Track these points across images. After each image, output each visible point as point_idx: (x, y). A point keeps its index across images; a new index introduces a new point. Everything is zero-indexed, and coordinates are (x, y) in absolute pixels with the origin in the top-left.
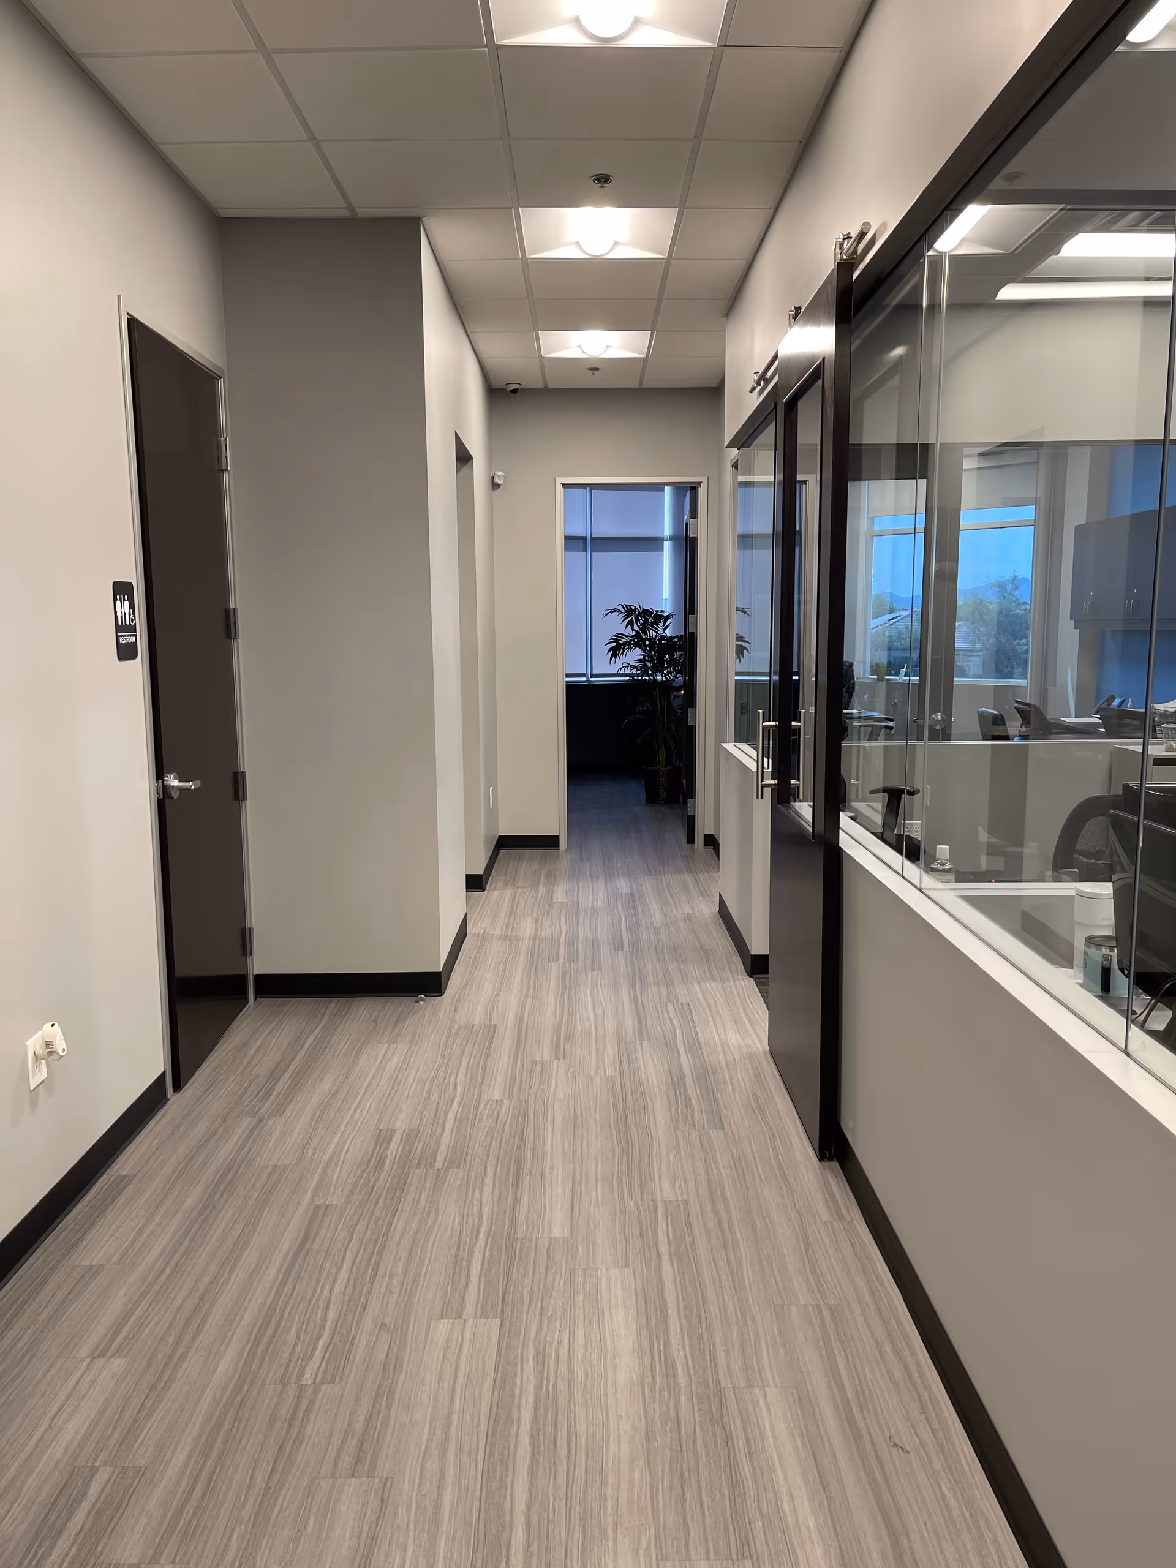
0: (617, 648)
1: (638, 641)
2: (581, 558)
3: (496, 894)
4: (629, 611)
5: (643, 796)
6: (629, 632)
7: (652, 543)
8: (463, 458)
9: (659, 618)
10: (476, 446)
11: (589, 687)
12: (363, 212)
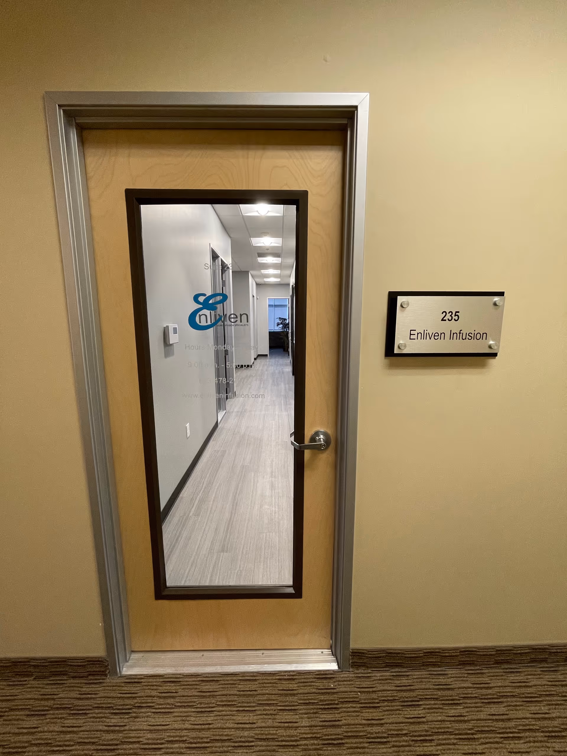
0: (278, 325)
1: (281, 323)
2: (272, 308)
3: (258, 360)
4: (280, 318)
5: (282, 350)
6: (280, 322)
7: (285, 306)
8: (253, 296)
9: (285, 319)
10: (255, 295)
11: (274, 332)
12: (242, 270)
